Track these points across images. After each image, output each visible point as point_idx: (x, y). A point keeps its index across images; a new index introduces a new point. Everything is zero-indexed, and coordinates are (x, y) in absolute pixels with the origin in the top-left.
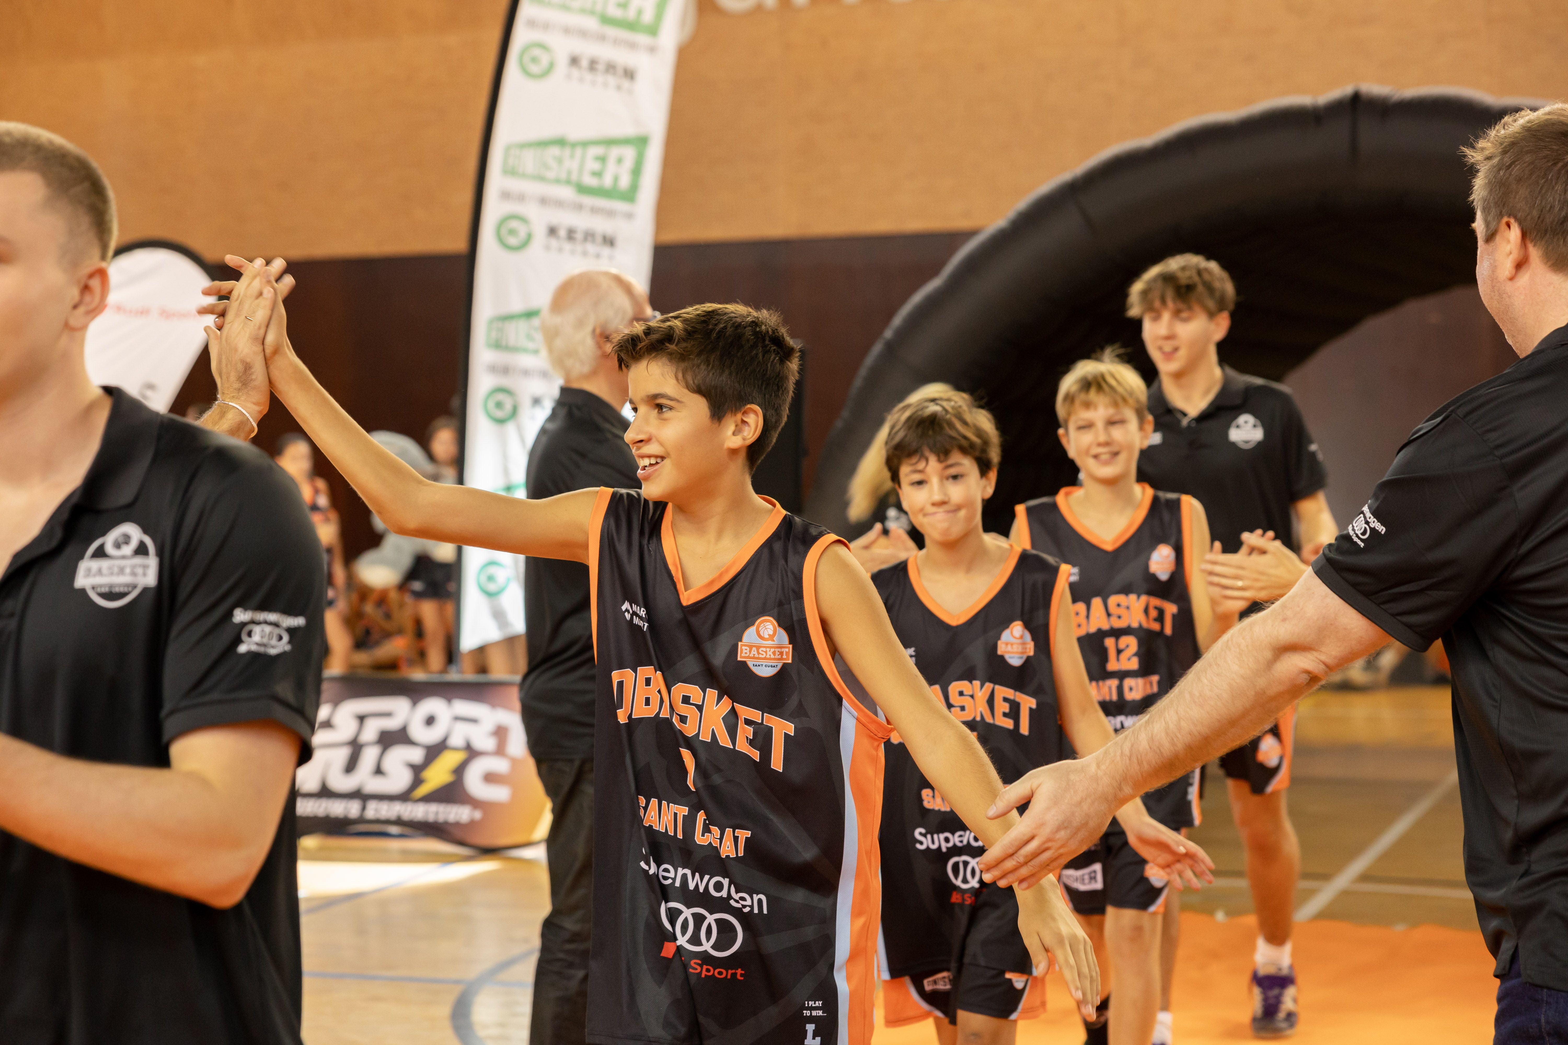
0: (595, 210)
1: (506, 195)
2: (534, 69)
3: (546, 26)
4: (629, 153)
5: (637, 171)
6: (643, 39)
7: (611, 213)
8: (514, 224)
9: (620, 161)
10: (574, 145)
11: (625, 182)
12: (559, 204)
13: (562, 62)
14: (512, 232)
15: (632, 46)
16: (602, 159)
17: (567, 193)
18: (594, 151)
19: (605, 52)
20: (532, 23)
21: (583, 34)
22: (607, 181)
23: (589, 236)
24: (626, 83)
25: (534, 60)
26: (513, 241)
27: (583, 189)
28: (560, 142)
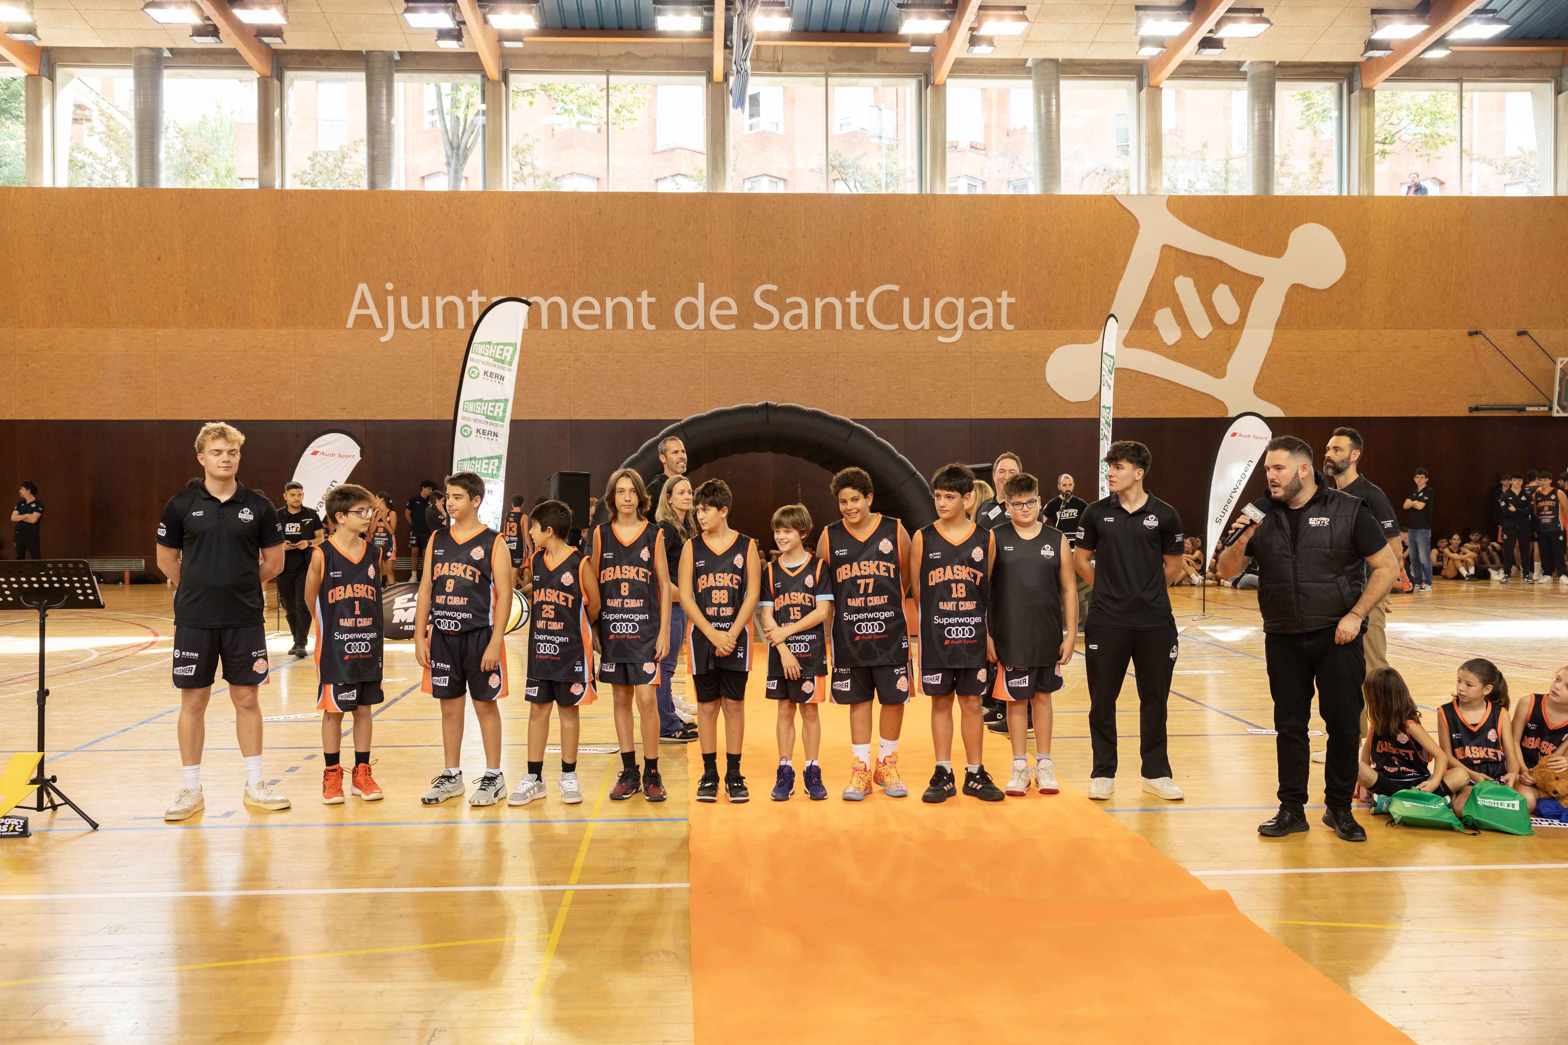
0: (491, 424)
1: (464, 418)
2: (473, 375)
3: (477, 361)
4: (502, 405)
5: (504, 411)
6: (507, 366)
7: (496, 426)
8: (466, 428)
9: (499, 408)
10: (485, 401)
11: (501, 415)
12: (480, 421)
13: (482, 373)
14: (466, 431)
15: (504, 369)
16: (494, 407)
17: (483, 418)
18: (491, 404)
19: (495, 371)
20: (473, 360)
21: (488, 364)
22: (495, 415)
23: (490, 433)
24: (501, 381)
25: (473, 372)
26: (466, 434)
27: (487, 417)
28: (481, 400)
